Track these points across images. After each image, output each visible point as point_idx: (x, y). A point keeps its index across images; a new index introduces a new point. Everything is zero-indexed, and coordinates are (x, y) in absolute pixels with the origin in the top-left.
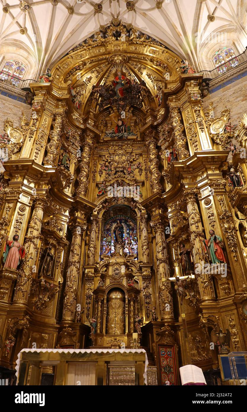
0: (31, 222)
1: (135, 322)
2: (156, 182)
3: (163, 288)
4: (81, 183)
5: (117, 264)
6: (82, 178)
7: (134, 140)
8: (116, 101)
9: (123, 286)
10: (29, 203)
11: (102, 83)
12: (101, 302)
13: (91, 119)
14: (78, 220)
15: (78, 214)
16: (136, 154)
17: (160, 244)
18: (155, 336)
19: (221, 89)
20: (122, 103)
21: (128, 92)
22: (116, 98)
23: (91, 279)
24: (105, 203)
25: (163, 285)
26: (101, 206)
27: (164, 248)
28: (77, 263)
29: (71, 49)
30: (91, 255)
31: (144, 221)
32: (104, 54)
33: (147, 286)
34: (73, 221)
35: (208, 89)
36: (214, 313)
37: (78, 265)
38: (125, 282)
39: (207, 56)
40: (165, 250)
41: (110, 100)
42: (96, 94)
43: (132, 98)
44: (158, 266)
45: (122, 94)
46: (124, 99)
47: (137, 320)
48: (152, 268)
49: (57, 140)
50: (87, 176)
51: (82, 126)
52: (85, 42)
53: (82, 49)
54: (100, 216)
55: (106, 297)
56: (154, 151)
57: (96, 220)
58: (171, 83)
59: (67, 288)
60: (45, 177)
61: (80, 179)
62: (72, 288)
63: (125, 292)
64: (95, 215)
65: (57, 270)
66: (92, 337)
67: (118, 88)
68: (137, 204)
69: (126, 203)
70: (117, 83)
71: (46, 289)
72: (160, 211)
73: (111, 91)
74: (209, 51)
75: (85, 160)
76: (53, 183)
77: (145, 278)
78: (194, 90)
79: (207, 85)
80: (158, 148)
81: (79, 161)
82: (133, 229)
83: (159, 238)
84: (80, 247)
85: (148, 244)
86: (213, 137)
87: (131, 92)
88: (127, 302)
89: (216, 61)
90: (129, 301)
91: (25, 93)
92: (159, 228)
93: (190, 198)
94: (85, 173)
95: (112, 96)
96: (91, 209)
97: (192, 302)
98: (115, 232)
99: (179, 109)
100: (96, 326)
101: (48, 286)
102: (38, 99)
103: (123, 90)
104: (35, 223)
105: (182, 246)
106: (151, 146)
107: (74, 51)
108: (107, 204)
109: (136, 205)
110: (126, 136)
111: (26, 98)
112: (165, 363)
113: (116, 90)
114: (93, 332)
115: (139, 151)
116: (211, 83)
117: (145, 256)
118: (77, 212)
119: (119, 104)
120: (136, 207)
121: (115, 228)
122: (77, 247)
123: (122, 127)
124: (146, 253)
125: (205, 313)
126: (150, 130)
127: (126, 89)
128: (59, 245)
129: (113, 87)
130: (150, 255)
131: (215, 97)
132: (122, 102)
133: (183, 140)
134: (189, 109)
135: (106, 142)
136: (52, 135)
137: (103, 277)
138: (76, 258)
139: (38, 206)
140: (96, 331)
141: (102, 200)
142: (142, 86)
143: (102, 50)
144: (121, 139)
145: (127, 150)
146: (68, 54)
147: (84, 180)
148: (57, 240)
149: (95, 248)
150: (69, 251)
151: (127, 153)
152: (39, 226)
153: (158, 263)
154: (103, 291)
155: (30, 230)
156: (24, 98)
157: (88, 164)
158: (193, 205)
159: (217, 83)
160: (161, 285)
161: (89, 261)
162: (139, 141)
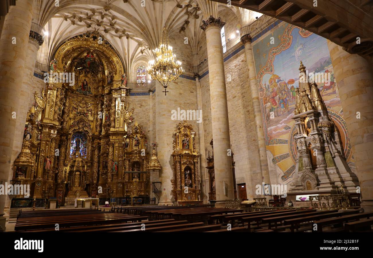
1: (84, 183)
5: (79, 161)
7: (91, 96)
9: (81, 170)
10: (50, 140)
11: (79, 57)
17: (96, 155)
18: (91, 188)
19: (134, 96)
20: (88, 70)
21: (93, 64)
23: (67, 165)
24: (74, 131)
26: (72, 132)
27: (97, 157)
28: (63, 160)
29: (67, 39)
31: (90, 142)
32: (85, 45)
38: (81, 168)
39: (135, 68)
42: (75, 62)
43: (94, 67)
44: (94, 163)
45: (89, 65)
46: (89, 68)
47: (85, 182)
48: (92, 163)
52: (76, 37)
53: (73, 40)
54: (71, 136)
56: (100, 109)
66: (69, 188)
70: (88, 58)
74: (137, 65)
77: (88, 166)
78: (124, 95)
83: (96, 153)
85: (91, 152)
88: (82, 176)
89: (138, 72)
90: (83, 176)
100: (70, 184)
103: (90, 63)
106: (99, 105)
107: (68, 41)
112: (93, 195)
113: (86, 61)
114: (69, 186)
117: (89, 158)
119: (86, 70)
122: (63, 153)
123: (86, 86)
124: (90, 156)
130: (92, 158)
133: (114, 118)
134: (119, 102)
137: (73, 166)
138: (63, 158)
140: (70, 185)
141: (73, 129)
143: (85, 43)
145: (87, 101)
146: (65, 42)
158: (112, 148)
159: (134, 92)
161: (66, 158)
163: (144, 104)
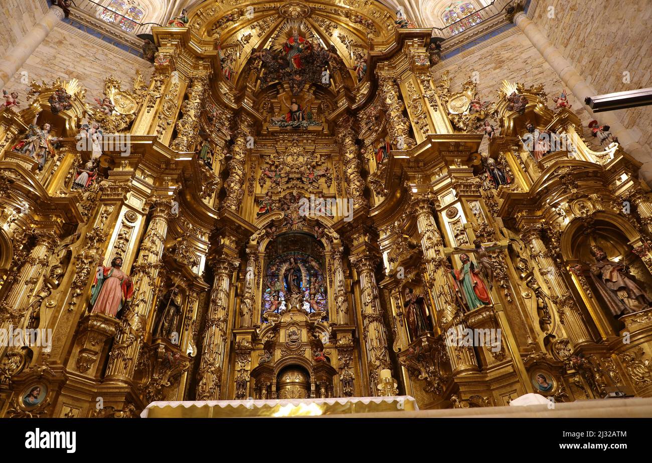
0: (146, 241)
2: (358, 193)
3: (378, 363)
4: (231, 192)
5: (294, 324)
6: (232, 185)
7: (318, 133)
8: (289, 74)
9: (306, 361)
10: (143, 210)
11: (267, 46)
12: (267, 390)
13: (248, 97)
14: (225, 250)
15: (225, 241)
16: (321, 156)
17: (369, 291)
19: (460, 54)
20: (298, 78)
21: (308, 62)
22: (288, 70)
23: (244, 353)
24: (271, 228)
25: (378, 359)
26: (264, 231)
27: (375, 298)
28: (223, 321)
30: (245, 310)
31: (337, 257)
32: (273, 1)
33: (347, 365)
34: (215, 251)
35: (438, 54)
36: (479, 392)
37: (223, 325)
38: (308, 353)
39: (433, 12)
40: (378, 301)
41: (279, 72)
42: (257, 62)
43: (314, 73)
44: (367, 327)
45: (299, 65)
46: (301, 73)
48: (354, 333)
49: (195, 116)
50: (241, 182)
51: (234, 106)
54: (262, 248)
55: (275, 381)
56: (353, 148)
57: (254, 254)
58: (380, 45)
59: (202, 365)
60: (173, 169)
61: (229, 186)
62: (212, 364)
63: (310, 371)
64: (252, 247)
65: (186, 333)
67: (292, 56)
68: (326, 230)
69: (306, 230)
70: (292, 47)
71: (166, 364)
72: (366, 239)
73: (280, 59)
74: (436, 6)
75: (238, 157)
76: (186, 180)
77: (342, 350)
78: (418, 51)
79: (438, 47)
80: (359, 143)
81: (227, 159)
82: (316, 275)
83: (365, 281)
84: (228, 295)
85: (346, 294)
86: (454, 119)
87: (313, 63)
90: (318, 388)
91: (142, 43)
92: (365, 265)
93: (422, 208)
94: (237, 177)
95: (282, 67)
96: (248, 234)
97: (430, 384)
98: (286, 276)
99: (395, 81)
101: (171, 357)
102: (166, 51)
103: (301, 58)
104: (153, 242)
105: (407, 291)
106: (347, 140)
108: (274, 229)
109: (323, 231)
110: (305, 125)
111: (144, 51)
113: (289, 58)
115: (325, 151)
116: (444, 46)
117: (341, 314)
118: (223, 238)
119: (293, 80)
120: (323, 234)
121: (286, 270)
122: (222, 295)
123: (298, 114)
124: (343, 308)
125: (465, 392)
126: (346, 116)
127: (306, 58)
128: (190, 289)
129: (284, 53)
130: (351, 312)
131: (451, 64)
132: (298, 76)
133: (405, 123)
134: (411, 80)
135: (273, 134)
136: (186, 107)
137: (270, 347)
138: (221, 314)
139: (160, 214)
141: (265, 223)
142: (331, 54)
144: (296, 129)
145: (307, 147)
147: (237, 188)
148: (188, 280)
149: (252, 299)
150: (208, 302)
151: (307, 152)
152: (159, 247)
153: (366, 321)
154: (270, 371)
155: (142, 253)
156: (141, 51)
157: (243, 163)
158: (427, 218)
159: (453, 46)
160: (373, 359)
161: (242, 321)
162: (326, 135)
163: (505, 55)
